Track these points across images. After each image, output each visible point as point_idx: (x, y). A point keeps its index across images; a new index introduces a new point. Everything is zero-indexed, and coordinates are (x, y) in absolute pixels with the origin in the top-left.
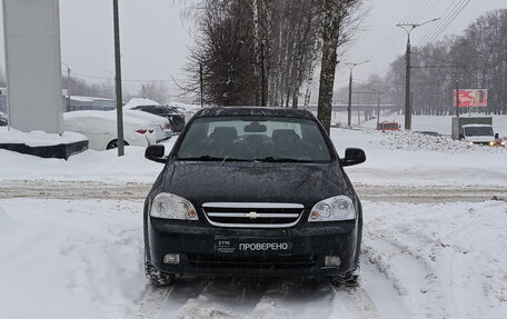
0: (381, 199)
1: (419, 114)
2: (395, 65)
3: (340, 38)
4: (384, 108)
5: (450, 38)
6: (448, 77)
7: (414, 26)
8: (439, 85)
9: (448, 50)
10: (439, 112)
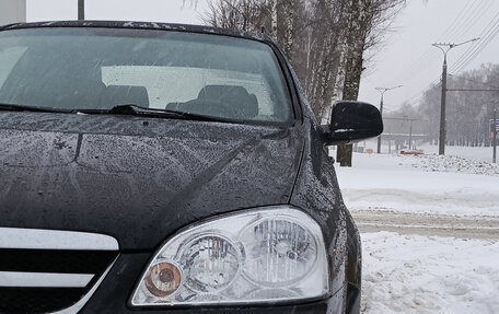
0: (413, 231)
1: (452, 144)
2: (428, 94)
3: (367, 40)
4: (416, 138)
5: (487, 66)
6: (484, 108)
7: (451, 46)
8: (475, 114)
9: (485, 79)
10: (475, 143)
